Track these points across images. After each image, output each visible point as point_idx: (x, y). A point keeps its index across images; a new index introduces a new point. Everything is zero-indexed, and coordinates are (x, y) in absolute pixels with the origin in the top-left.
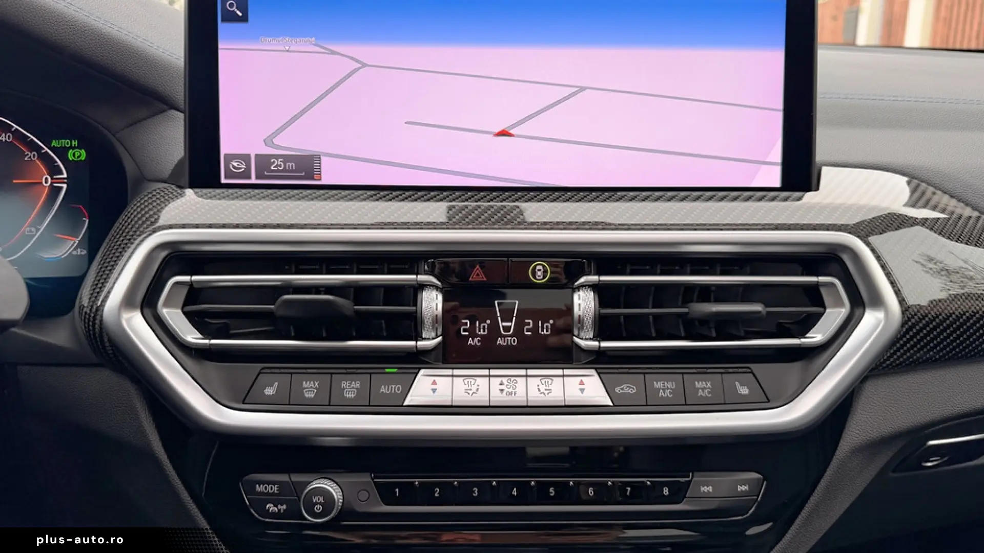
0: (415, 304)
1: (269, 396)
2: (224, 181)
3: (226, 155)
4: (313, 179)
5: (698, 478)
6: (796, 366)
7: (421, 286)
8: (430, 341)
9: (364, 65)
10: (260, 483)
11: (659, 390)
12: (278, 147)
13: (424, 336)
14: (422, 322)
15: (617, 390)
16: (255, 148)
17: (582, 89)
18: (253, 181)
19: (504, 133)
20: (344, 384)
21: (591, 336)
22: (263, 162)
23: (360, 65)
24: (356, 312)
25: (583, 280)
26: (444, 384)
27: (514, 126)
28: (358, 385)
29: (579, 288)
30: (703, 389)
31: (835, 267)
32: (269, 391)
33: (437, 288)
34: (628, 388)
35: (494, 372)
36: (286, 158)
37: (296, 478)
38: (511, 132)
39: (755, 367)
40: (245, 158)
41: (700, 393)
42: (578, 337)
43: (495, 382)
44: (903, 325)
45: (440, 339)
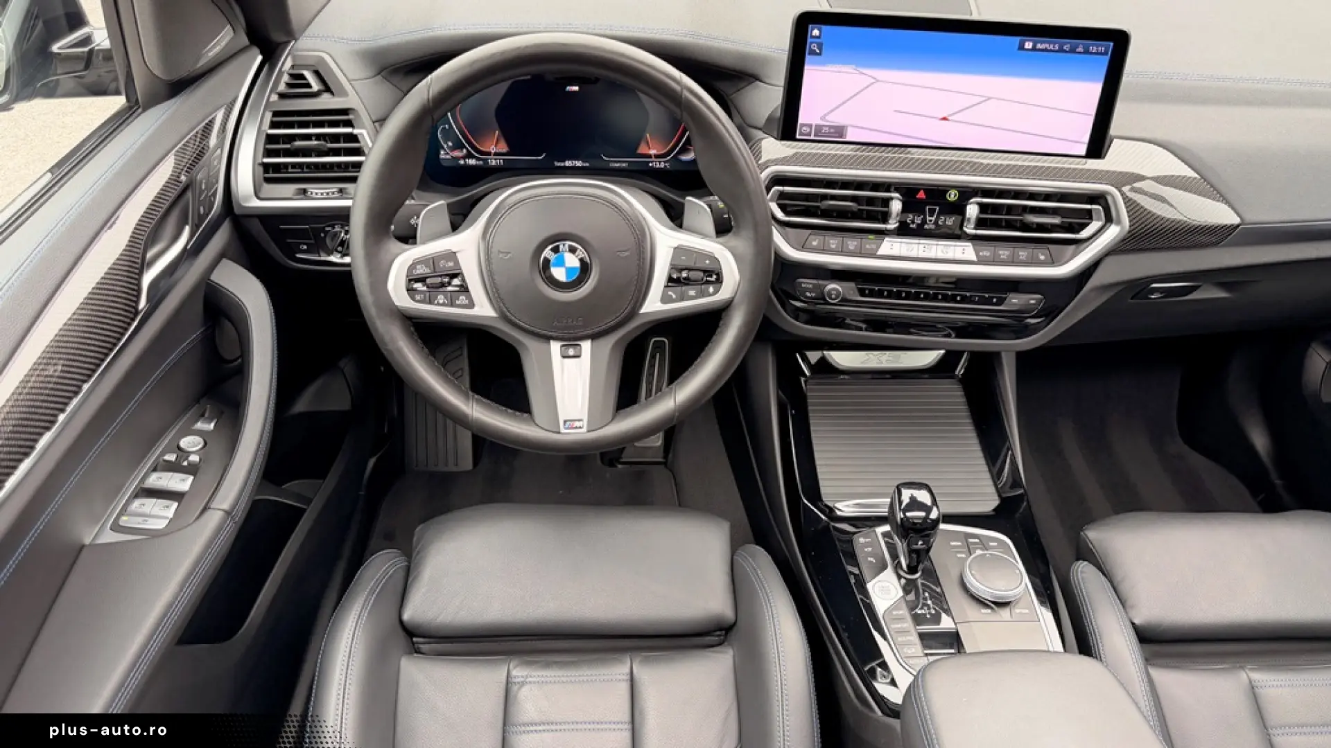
0: (888, 207)
1: (814, 246)
2: (798, 137)
3: (801, 124)
4: (841, 137)
5: (1011, 295)
6: (1072, 248)
7: (892, 199)
8: (892, 225)
9: (878, 81)
10: (804, 283)
11: (1000, 255)
12: (828, 121)
13: (890, 222)
14: (890, 216)
15: (981, 254)
16: (816, 121)
17: (989, 98)
18: (812, 137)
19: (945, 119)
20: (849, 242)
21: (973, 227)
22: (819, 128)
23: (874, 81)
24: (859, 210)
25: (973, 200)
26: (896, 246)
27: (950, 115)
28: (855, 243)
29: (971, 203)
30: (1023, 256)
31: (1102, 201)
32: (815, 243)
33: (899, 199)
34: (986, 253)
35: (922, 241)
36: (830, 127)
37: (821, 282)
38: (950, 118)
39: (1051, 247)
40: (810, 126)
41: (1021, 257)
42: (966, 227)
43: (921, 246)
44: (1129, 232)
45: (897, 224)
